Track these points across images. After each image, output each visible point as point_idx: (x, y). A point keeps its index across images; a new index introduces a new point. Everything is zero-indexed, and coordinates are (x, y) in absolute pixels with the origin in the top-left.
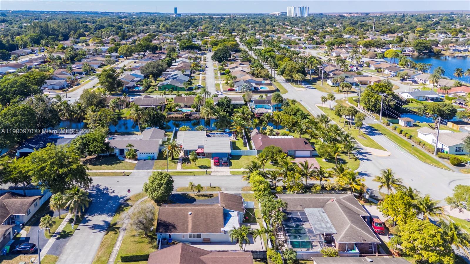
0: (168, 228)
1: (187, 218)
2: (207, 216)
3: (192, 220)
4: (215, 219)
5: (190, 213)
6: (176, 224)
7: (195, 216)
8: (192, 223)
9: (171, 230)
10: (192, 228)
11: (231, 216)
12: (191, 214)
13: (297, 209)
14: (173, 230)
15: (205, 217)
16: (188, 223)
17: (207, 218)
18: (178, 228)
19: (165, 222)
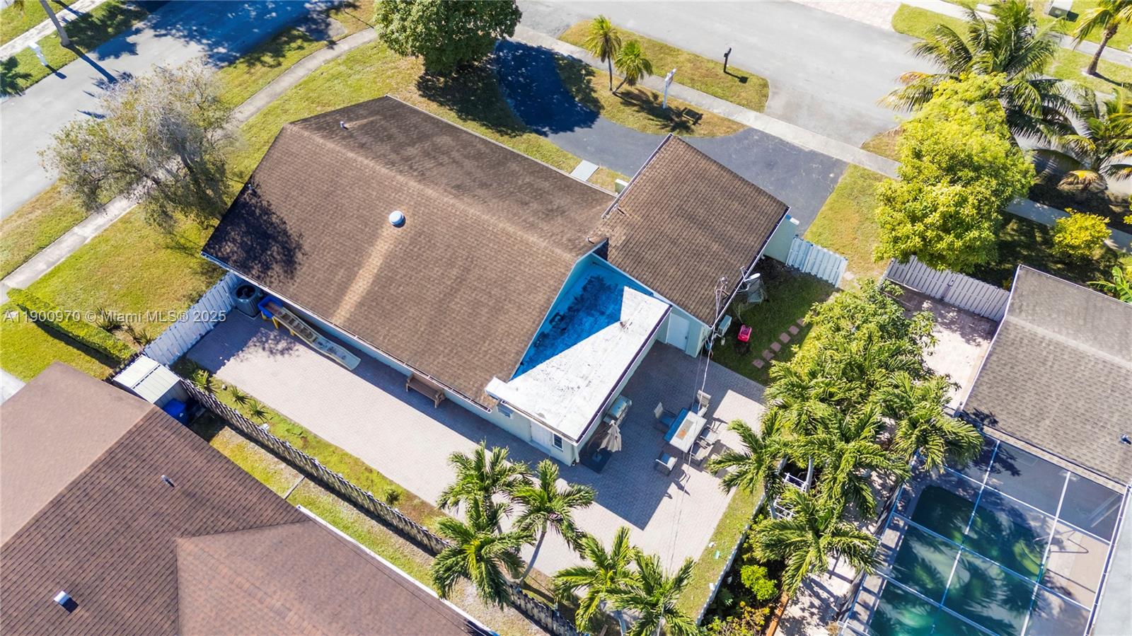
0: (264, 251)
1: (373, 238)
2: (467, 270)
3: (390, 257)
4: (497, 310)
5: (395, 216)
6: (306, 247)
7: (414, 242)
8: (377, 278)
9: (266, 267)
10: (361, 304)
11: (614, 317)
12: (401, 224)
13: (1073, 453)
14: (277, 268)
15: (455, 272)
16: (360, 265)
17: (461, 280)
18: (302, 271)
19: (267, 211)
